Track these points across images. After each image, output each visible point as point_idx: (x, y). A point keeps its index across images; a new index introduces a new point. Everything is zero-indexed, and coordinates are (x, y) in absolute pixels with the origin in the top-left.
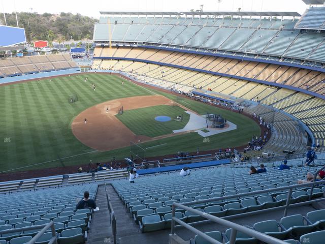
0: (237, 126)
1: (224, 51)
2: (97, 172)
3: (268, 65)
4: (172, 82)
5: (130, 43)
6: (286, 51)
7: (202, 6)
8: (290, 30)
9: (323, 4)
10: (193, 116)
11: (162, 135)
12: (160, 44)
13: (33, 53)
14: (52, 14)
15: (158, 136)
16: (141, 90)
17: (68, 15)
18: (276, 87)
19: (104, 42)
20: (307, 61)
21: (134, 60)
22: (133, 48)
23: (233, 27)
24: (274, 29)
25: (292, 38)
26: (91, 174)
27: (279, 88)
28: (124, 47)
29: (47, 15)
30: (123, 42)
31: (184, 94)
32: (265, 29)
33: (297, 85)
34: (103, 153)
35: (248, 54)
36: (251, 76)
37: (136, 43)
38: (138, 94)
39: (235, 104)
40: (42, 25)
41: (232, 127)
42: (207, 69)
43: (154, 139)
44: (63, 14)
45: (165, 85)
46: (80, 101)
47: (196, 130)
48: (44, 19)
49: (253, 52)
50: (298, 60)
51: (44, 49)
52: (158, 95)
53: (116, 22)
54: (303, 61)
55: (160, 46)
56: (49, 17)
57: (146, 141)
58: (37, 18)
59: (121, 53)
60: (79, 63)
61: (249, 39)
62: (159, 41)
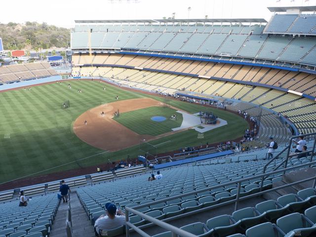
0: (228, 122)
1: (201, 55)
2: (116, 170)
3: (242, 66)
4: (154, 85)
5: (107, 50)
6: (258, 53)
7: (174, 14)
8: (259, 35)
9: (285, 11)
10: (185, 115)
11: (163, 133)
14: (17, 23)
15: (160, 134)
16: (127, 94)
17: (34, 24)
18: (252, 86)
19: (81, 49)
20: (277, 62)
21: (113, 66)
22: (110, 54)
23: (206, 33)
24: (244, 34)
25: (262, 42)
26: (111, 172)
27: (255, 87)
28: (102, 54)
29: (11, 25)
30: (101, 49)
31: (169, 95)
32: (236, 34)
33: (271, 83)
34: (115, 153)
35: (223, 57)
36: (228, 77)
37: (113, 50)
38: (126, 98)
39: (219, 103)
40: (7, 34)
41: (223, 123)
42: (186, 72)
43: (158, 137)
44: (28, 24)
45: (149, 89)
46: (73, 106)
47: (192, 127)
48: (9, 29)
49: (228, 55)
50: (269, 61)
52: (145, 98)
53: (91, 30)
54: (274, 62)
55: (138, 52)
56: (13, 26)
57: (151, 140)
61: (223, 43)
62: (136, 47)
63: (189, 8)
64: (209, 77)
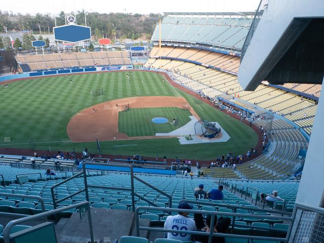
0: (230, 139)
4: (206, 85)
5: (184, 43)
10: (194, 121)
12: (212, 46)
13: (99, 49)
14: (142, 14)
15: (137, 136)
17: (157, 15)
21: (185, 61)
22: (188, 48)
37: (190, 44)
40: (131, 24)
43: (130, 139)
44: (152, 15)
47: (180, 136)
48: (134, 20)
51: (108, 47)
52: (180, 97)
53: (178, 22)
55: (211, 48)
56: (139, 17)
57: (122, 139)
58: (128, 18)
59: (175, 53)
60: (136, 61)
62: (210, 43)
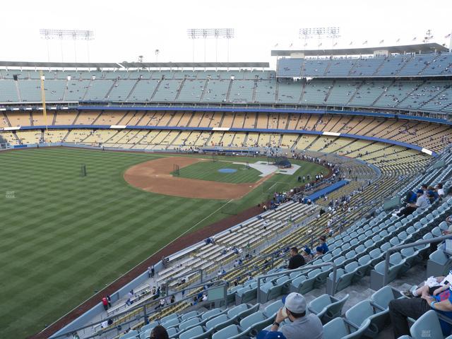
3: (257, 114)
7: (141, 57)
9: (289, 55)
21: (70, 128)
23: (200, 79)
24: (249, 80)
25: (274, 87)
27: (283, 134)
28: (47, 112)
32: (239, 80)
35: (236, 105)
36: (249, 127)
49: (244, 102)
61: (229, 90)
62: (105, 100)
63: (157, 51)
64: (228, 129)
